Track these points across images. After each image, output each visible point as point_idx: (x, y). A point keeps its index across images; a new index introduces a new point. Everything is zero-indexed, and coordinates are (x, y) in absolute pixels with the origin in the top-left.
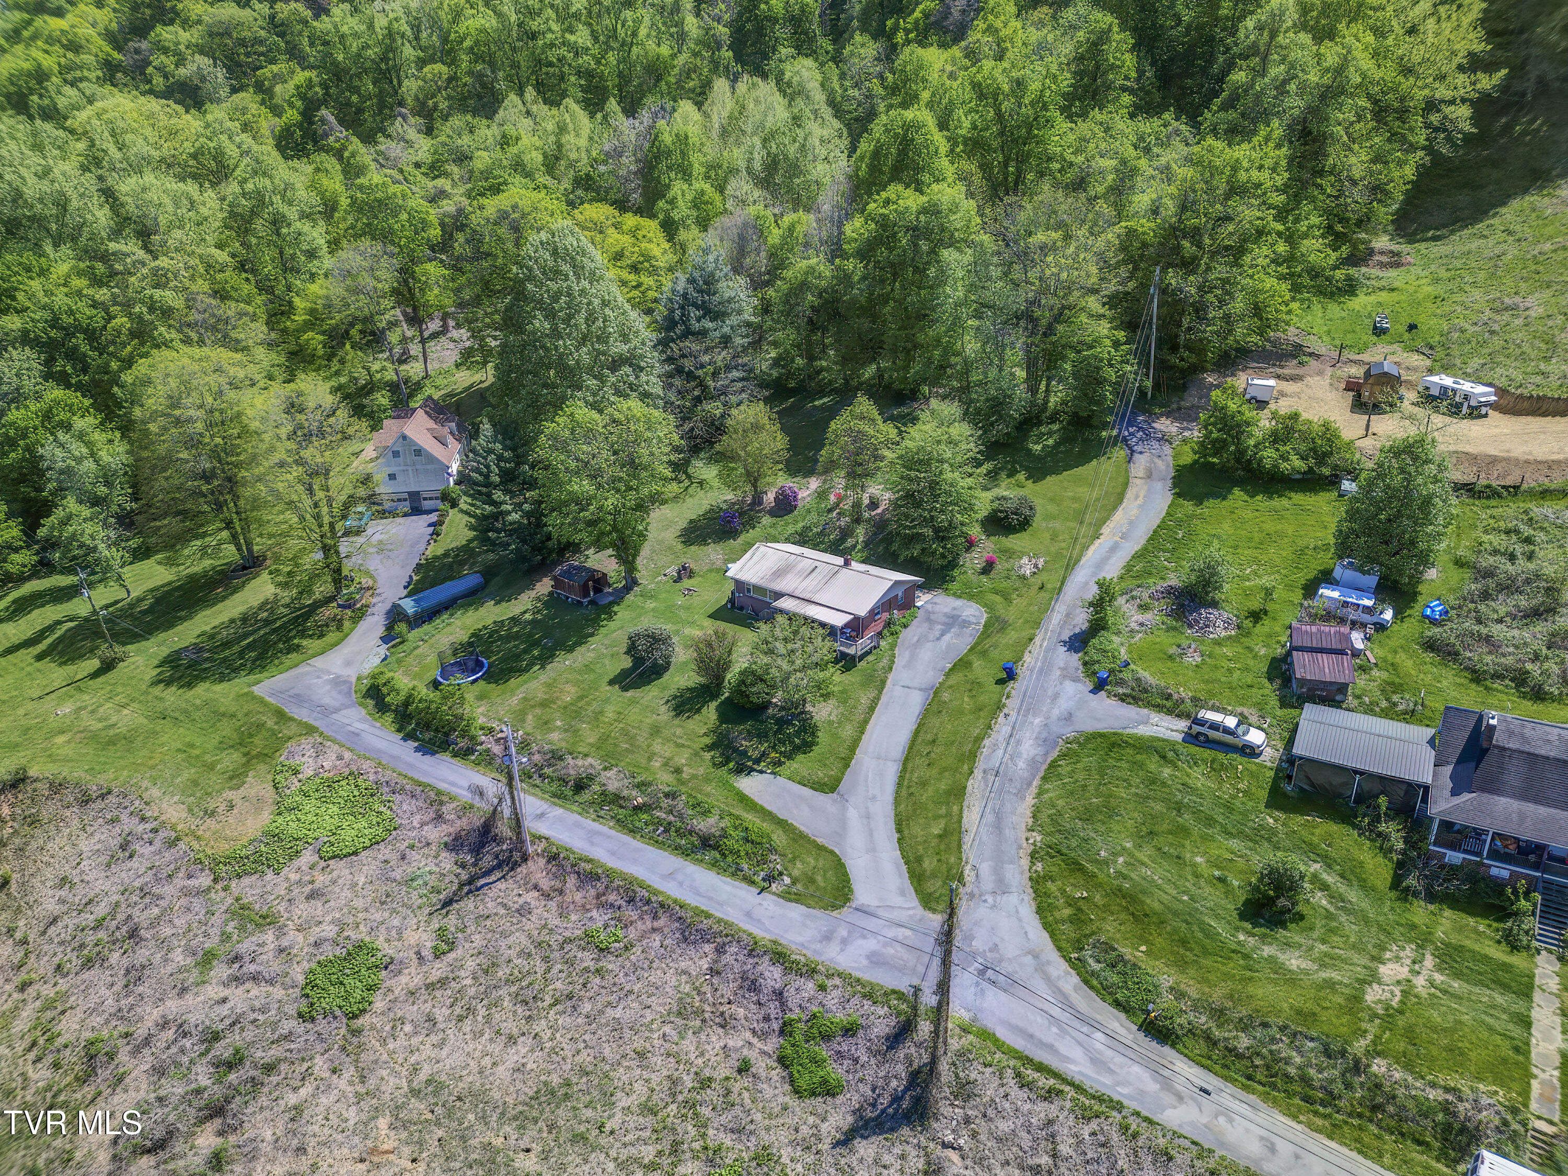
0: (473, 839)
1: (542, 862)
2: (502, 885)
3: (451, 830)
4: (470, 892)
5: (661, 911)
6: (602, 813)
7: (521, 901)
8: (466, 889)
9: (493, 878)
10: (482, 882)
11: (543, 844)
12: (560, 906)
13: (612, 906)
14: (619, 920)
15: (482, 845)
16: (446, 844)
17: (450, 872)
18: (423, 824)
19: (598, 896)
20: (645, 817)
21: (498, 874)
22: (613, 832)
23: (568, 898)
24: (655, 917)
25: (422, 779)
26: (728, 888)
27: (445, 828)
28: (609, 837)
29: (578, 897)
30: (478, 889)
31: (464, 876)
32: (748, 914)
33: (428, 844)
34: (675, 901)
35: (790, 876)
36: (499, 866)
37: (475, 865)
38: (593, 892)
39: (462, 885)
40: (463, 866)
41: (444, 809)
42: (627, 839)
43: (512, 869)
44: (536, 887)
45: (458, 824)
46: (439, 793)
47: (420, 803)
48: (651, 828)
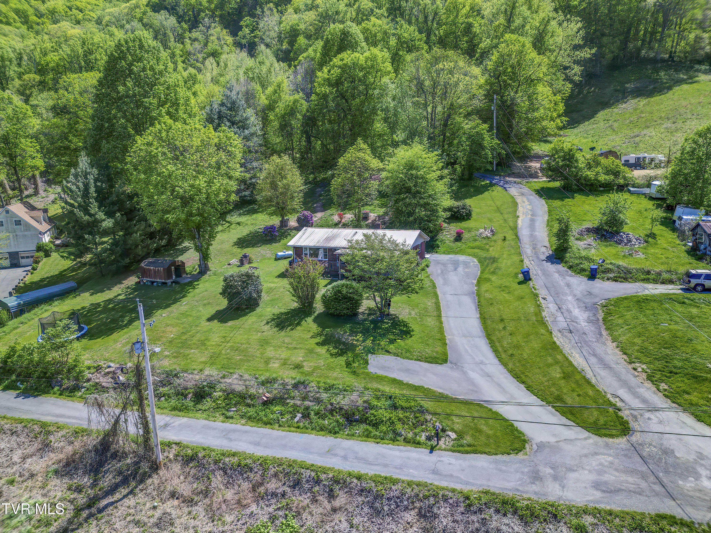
0: (89, 459)
1: (176, 468)
2: (131, 501)
3: (61, 456)
4: (91, 515)
5: (336, 487)
6: (230, 414)
7: (158, 513)
8: (85, 514)
9: (117, 496)
10: (105, 502)
11: (174, 450)
12: (209, 509)
13: (274, 495)
14: (288, 507)
15: (101, 464)
16: (56, 472)
17: (62, 500)
18: (24, 458)
19: (254, 489)
20: (277, 408)
21: (124, 491)
22: (247, 428)
23: (218, 498)
24: (331, 496)
25: (24, 416)
26: (397, 453)
27: (54, 457)
28: (246, 432)
29: (229, 494)
30: (100, 511)
31: (82, 499)
32: (435, 472)
33: (32, 476)
34: (350, 474)
35: (453, 430)
36: (125, 482)
37: (94, 485)
38: (246, 485)
39: (78, 511)
40: (79, 490)
41: (51, 438)
42: (266, 431)
43: (142, 481)
44: (173, 495)
45: (69, 449)
46: (43, 425)
47: (22, 439)
48: (288, 416)
